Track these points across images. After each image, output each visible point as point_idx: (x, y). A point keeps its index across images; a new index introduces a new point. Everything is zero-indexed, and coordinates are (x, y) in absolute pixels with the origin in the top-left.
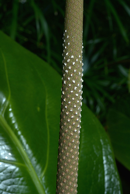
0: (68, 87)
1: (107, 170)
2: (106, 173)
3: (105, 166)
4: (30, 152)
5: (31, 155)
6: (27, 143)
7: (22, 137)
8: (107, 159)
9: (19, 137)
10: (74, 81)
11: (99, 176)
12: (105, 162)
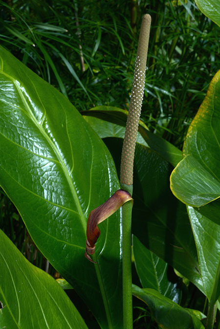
0: (137, 89)
1: (111, 178)
2: (110, 180)
3: (109, 175)
4: (62, 154)
5: (63, 157)
6: (60, 148)
7: (56, 143)
8: (111, 170)
9: (54, 143)
10: (140, 86)
11: (106, 182)
12: (109, 172)
